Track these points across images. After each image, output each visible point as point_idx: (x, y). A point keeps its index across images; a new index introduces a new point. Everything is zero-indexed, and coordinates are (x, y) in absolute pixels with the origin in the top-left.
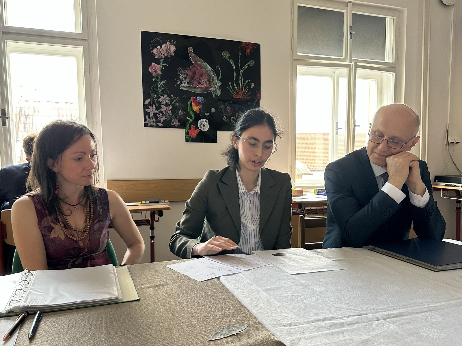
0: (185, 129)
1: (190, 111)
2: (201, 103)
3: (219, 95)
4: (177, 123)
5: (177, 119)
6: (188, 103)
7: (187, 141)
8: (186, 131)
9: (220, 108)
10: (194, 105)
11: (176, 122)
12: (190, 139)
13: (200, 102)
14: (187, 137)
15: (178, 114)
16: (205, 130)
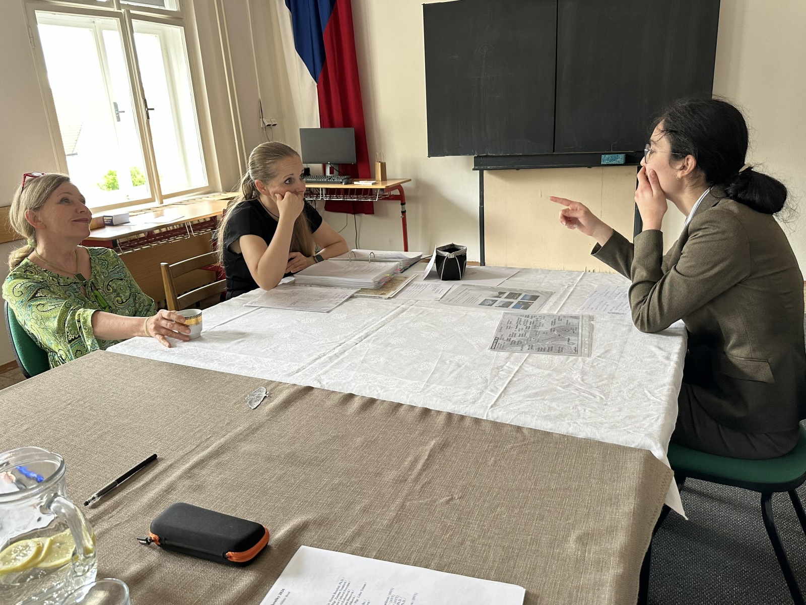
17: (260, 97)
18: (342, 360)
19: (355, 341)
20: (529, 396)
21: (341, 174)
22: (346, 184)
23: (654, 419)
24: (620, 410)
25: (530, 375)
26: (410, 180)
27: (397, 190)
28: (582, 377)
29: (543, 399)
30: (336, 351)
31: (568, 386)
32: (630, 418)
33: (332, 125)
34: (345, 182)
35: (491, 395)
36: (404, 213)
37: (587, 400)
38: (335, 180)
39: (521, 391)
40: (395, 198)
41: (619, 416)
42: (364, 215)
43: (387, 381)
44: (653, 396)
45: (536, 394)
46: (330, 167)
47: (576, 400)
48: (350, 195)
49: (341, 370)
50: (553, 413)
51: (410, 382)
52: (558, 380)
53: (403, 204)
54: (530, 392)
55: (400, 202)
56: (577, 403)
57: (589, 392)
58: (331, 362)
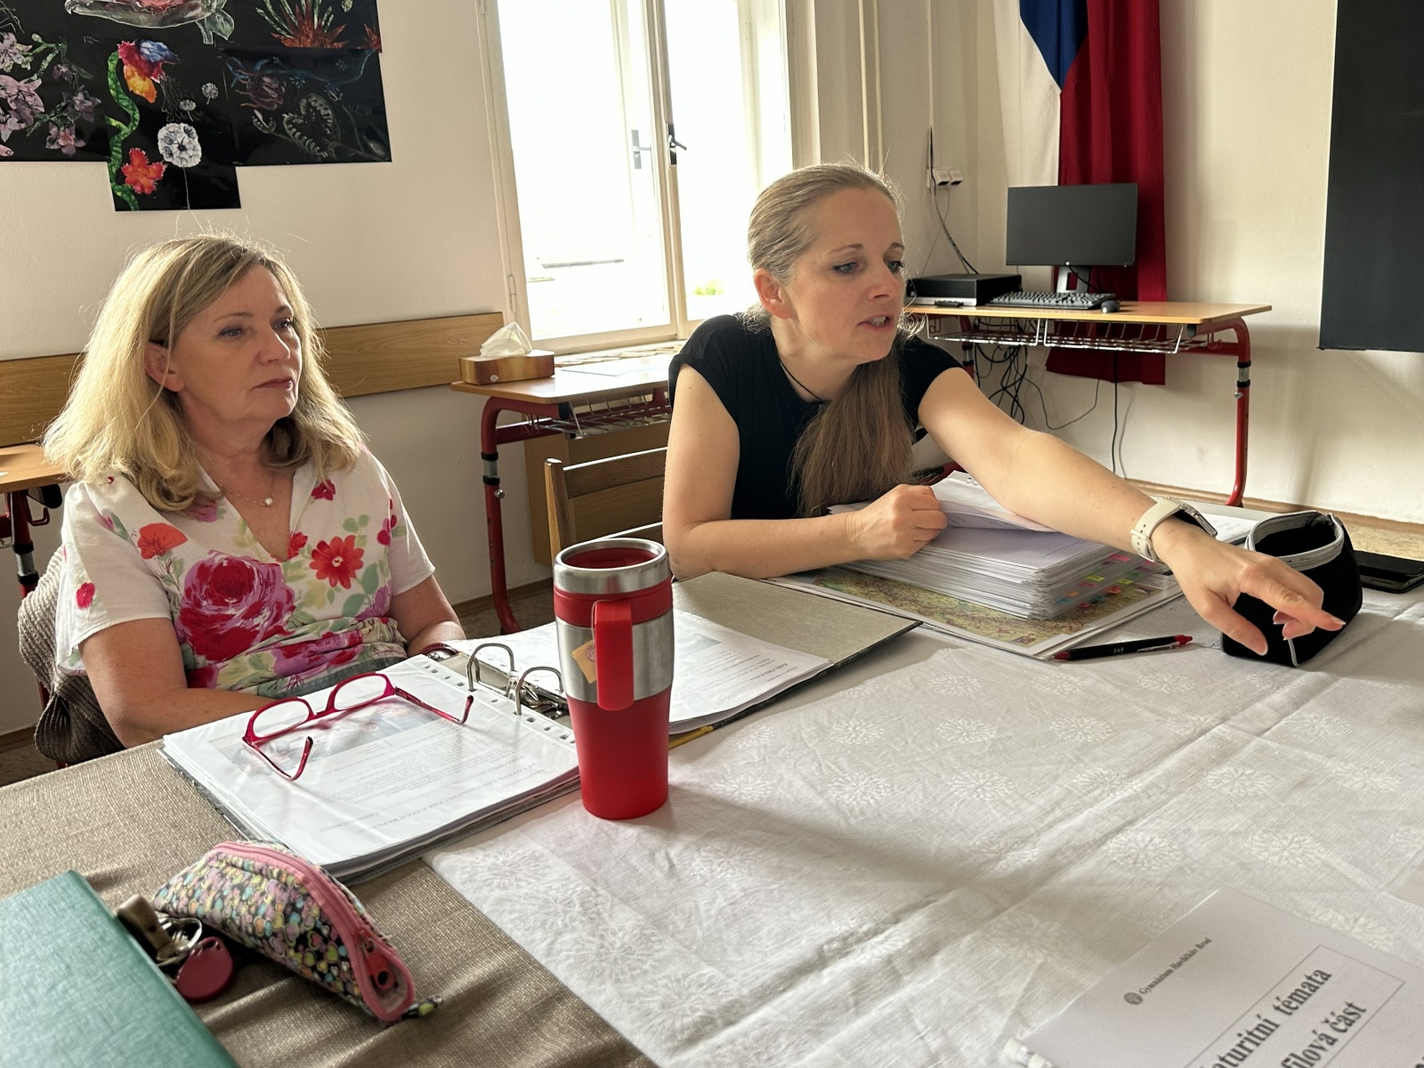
0: (109, 161)
1: (121, 96)
2: (161, 64)
3: (228, 35)
4: (73, 143)
5: (68, 126)
6: (108, 66)
7: (121, 205)
8: (110, 168)
9: (235, 81)
10: (132, 71)
11: (65, 138)
12: (133, 197)
13: (156, 63)
14: (119, 194)
15: (69, 108)
16: (189, 166)
17: (931, 123)
26: (1266, 308)
27: (1232, 330)
33: (1086, 178)
36: (1243, 385)
38: (1076, 304)
40: (1225, 349)
42: (1139, 385)
46: (1069, 275)
53: (1244, 364)
55: (1236, 359)
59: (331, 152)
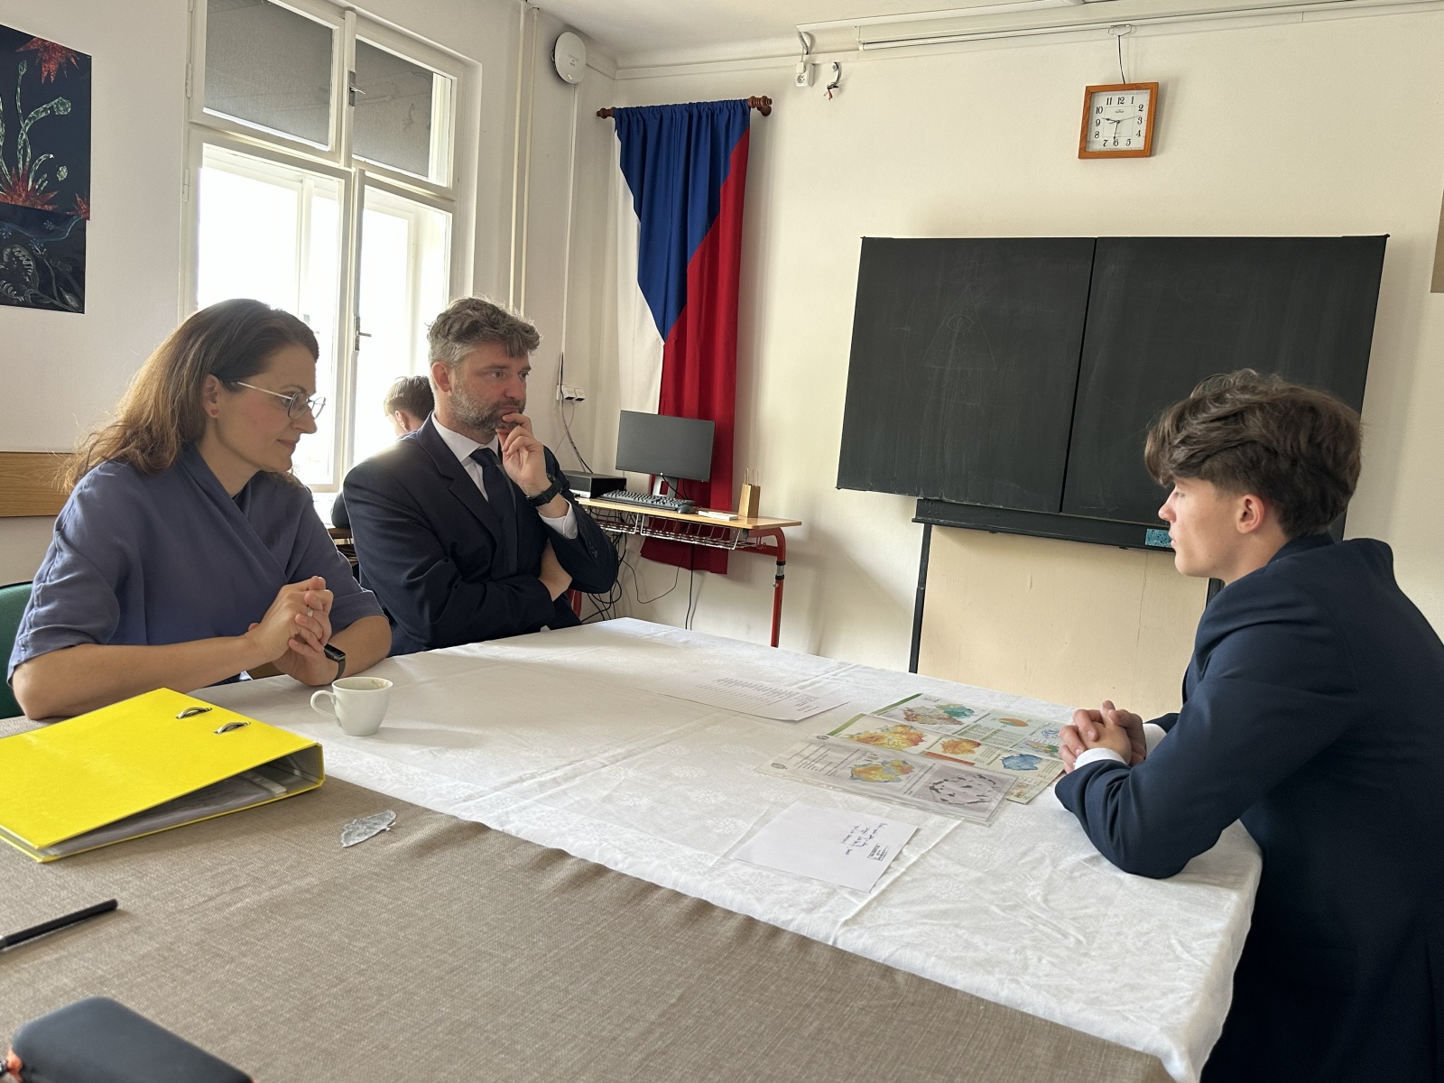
17: (563, 349)
18: (564, 792)
19: (604, 761)
20: (928, 916)
21: (678, 496)
22: (685, 512)
23: (1185, 999)
24: (1114, 969)
25: (941, 875)
26: (800, 524)
27: (774, 536)
28: (1046, 895)
29: (957, 926)
30: (559, 773)
31: (1014, 908)
32: (1133, 988)
33: (678, 412)
34: (683, 508)
35: (850, 901)
36: (780, 579)
37: (1048, 942)
38: (667, 504)
39: (913, 903)
40: (767, 550)
41: (1109, 981)
42: (708, 574)
43: (642, 843)
44: (1188, 952)
45: (945, 914)
46: (662, 483)
47: (1026, 936)
48: (689, 534)
49: (554, 809)
50: (971, 954)
51: (688, 851)
52: (994, 893)
53: (780, 563)
54: (932, 907)
55: (776, 559)
56: (1027, 942)
57: (1055, 926)
58: (542, 792)
59: (27, 297)
